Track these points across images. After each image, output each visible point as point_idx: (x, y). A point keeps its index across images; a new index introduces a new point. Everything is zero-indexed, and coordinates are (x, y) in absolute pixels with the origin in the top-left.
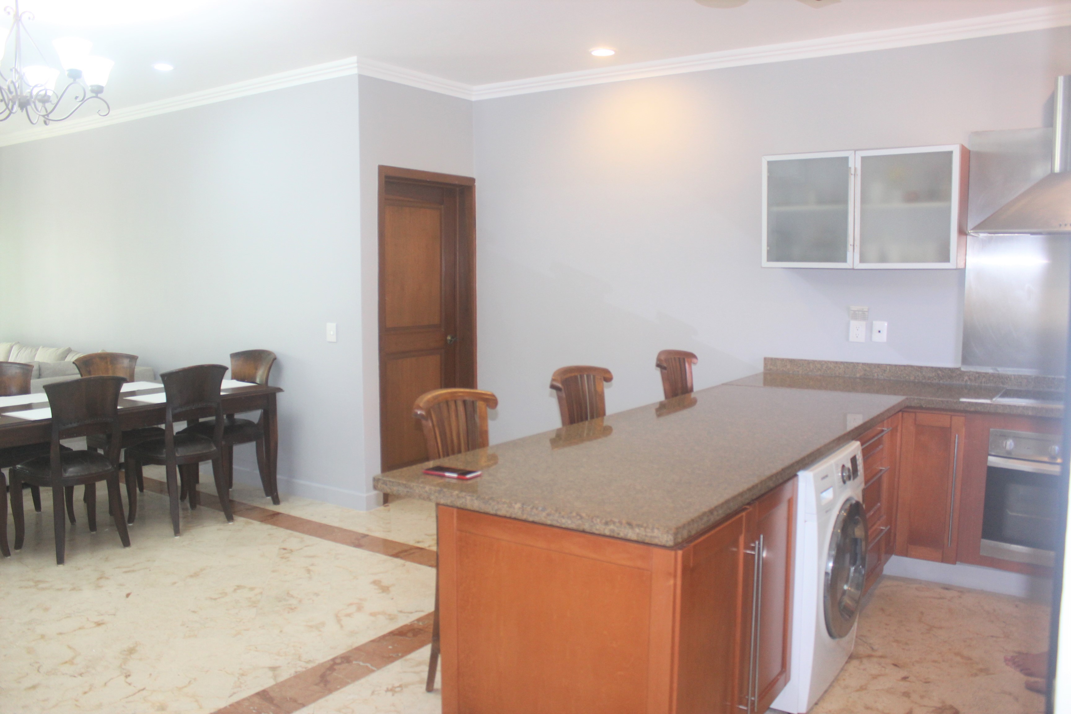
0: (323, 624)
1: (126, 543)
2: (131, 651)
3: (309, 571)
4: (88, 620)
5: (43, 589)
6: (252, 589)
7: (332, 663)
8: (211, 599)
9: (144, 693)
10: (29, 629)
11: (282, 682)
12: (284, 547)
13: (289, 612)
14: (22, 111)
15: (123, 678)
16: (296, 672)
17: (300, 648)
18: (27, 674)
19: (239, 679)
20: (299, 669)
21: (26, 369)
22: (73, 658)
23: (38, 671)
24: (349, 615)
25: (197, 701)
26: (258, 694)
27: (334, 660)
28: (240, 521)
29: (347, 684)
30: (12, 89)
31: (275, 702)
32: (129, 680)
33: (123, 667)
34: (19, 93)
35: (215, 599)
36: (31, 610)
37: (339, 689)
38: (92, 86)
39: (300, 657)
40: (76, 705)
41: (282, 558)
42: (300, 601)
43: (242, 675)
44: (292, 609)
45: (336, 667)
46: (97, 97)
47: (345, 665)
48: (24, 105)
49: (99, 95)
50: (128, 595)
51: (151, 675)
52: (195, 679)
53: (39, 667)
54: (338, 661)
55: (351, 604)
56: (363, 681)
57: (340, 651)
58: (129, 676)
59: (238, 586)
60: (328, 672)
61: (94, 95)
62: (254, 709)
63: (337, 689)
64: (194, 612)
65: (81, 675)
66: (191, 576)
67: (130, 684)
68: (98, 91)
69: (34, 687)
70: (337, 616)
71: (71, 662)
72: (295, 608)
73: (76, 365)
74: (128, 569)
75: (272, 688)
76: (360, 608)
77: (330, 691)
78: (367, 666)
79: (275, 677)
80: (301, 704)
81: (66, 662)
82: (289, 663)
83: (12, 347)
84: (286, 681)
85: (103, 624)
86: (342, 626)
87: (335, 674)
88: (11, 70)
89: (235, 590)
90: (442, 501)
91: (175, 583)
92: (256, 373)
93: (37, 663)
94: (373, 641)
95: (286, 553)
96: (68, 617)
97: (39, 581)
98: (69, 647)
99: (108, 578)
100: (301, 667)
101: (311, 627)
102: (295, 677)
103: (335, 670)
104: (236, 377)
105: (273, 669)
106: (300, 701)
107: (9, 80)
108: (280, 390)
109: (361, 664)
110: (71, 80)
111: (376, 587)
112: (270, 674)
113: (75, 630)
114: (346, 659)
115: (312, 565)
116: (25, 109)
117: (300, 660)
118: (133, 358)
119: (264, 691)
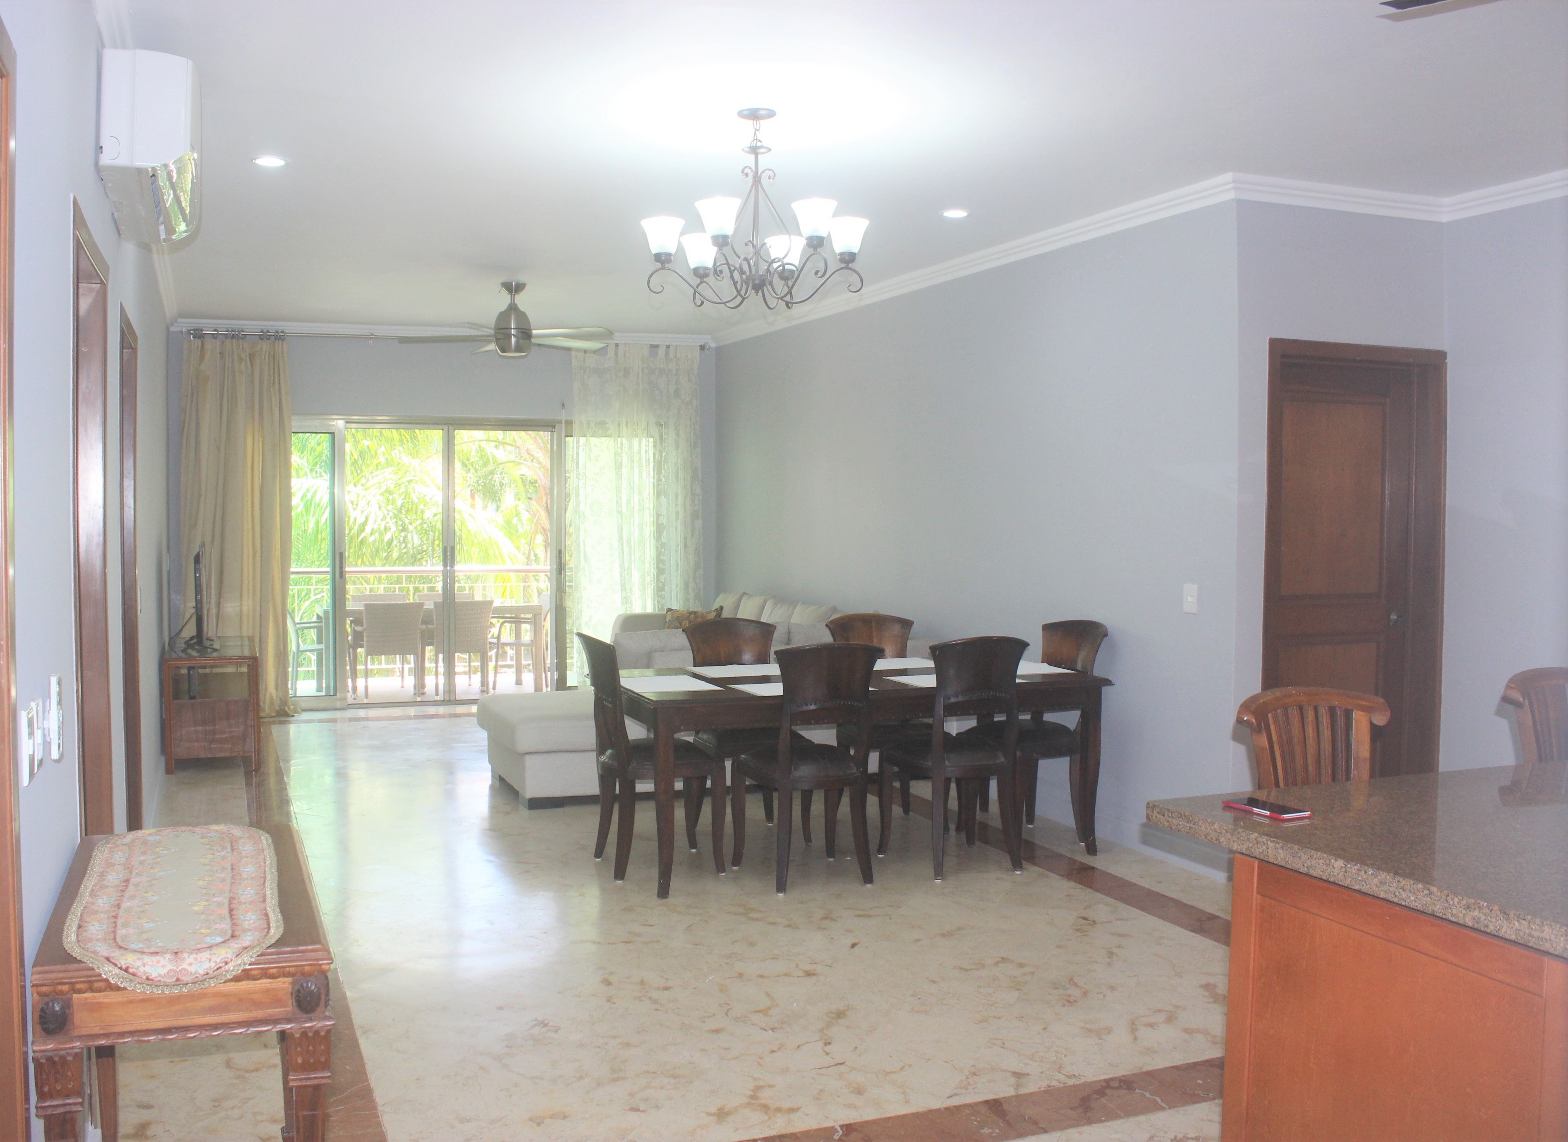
0: (1109, 1030)
1: (868, 878)
2: (840, 1015)
3: (1111, 954)
4: (797, 966)
5: (754, 919)
6: (1021, 966)
7: (1104, 1084)
8: (961, 968)
9: (842, 1068)
10: (727, 964)
11: (1024, 1095)
12: (1084, 915)
13: (1064, 1006)
14: (757, 295)
15: (820, 1044)
16: (1049, 1086)
17: (1065, 1056)
18: (714, 1015)
19: (967, 1078)
20: (1054, 1083)
21: (767, 630)
22: (769, 1008)
23: (726, 1014)
24: (1151, 1025)
25: (904, 1093)
26: (987, 1102)
27: (1108, 1081)
28: (1032, 871)
29: (1117, 1117)
30: (746, 268)
31: (1007, 1118)
32: (828, 1048)
33: (825, 1031)
34: (754, 272)
35: (967, 970)
36: (735, 942)
37: (1103, 1121)
38: (841, 254)
39: (1060, 1067)
40: (759, 1063)
41: (1078, 930)
42: (1085, 993)
43: (974, 1074)
44: (1069, 1002)
45: (1108, 1091)
46: (847, 268)
47: (1122, 1092)
48: (759, 286)
49: (850, 265)
50: (853, 946)
51: (856, 1048)
52: (910, 1066)
53: (728, 1010)
54: (1115, 1084)
55: (1160, 1011)
56: (1142, 1118)
57: (1121, 1071)
58: (829, 1043)
59: (1003, 958)
60: (1096, 1096)
61: (844, 265)
62: (976, 1121)
63: (1100, 1121)
64: (933, 981)
65: (773, 1029)
66: (943, 935)
67: (827, 1054)
68: (848, 259)
69: (717, 1031)
70: (1133, 1023)
71: (765, 1012)
72: (1076, 1001)
73: (830, 628)
74: (861, 913)
75: (1009, 1099)
76: (1170, 1019)
77: (1090, 1122)
78: (1155, 1100)
79: (1017, 1086)
80: (1042, 1128)
81: (760, 1011)
82: (1042, 1073)
83: (765, 603)
84: (1031, 1094)
85: (814, 974)
86: (1135, 1039)
87: (1104, 1100)
88: (746, 245)
89: (997, 963)
90: (1235, 847)
91: (919, 940)
92: (1078, 655)
93: (728, 1004)
94: (1176, 1068)
95: (1084, 925)
96: (774, 958)
97: (752, 910)
98: (768, 994)
99: (834, 920)
100: (1058, 1080)
101: (1090, 1031)
102: (1045, 1092)
103: (1106, 1095)
104: (1048, 659)
105: (1018, 1075)
106: (1041, 1125)
107: (742, 257)
108: (1108, 682)
109: (1148, 1095)
110: (811, 251)
111: (1206, 994)
112: (1013, 1080)
113: (778, 976)
114: (1126, 1083)
115: (1119, 947)
116: (760, 291)
117: (1060, 1072)
118: (907, 624)
119: (996, 1101)
